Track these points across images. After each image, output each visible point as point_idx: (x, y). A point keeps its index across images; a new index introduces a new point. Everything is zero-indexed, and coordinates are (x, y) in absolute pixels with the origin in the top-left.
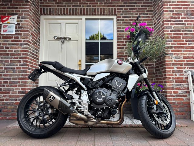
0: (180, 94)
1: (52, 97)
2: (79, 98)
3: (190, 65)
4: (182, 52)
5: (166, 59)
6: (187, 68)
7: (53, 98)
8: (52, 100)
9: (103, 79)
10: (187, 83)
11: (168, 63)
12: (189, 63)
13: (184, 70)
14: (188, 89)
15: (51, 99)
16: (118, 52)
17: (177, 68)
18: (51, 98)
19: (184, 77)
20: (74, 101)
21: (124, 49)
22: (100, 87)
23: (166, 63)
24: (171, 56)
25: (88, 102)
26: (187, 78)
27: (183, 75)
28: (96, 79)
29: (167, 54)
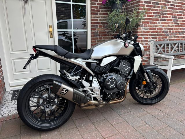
0: (144, 60)
1: (64, 89)
2: (91, 86)
3: (153, 35)
4: (150, 24)
5: (138, 30)
6: (151, 37)
7: (65, 91)
8: (65, 93)
9: (110, 64)
10: (149, 51)
11: (139, 34)
12: (152, 33)
13: (149, 40)
14: (150, 55)
15: (63, 93)
16: (93, 18)
17: (145, 38)
18: (64, 91)
19: (148, 46)
20: (85, 89)
21: (98, 15)
22: (108, 72)
23: (138, 34)
24: (141, 27)
25: (99, 88)
26: (150, 47)
27: (147, 44)
28: (104, 64)
29: (140, 26)
